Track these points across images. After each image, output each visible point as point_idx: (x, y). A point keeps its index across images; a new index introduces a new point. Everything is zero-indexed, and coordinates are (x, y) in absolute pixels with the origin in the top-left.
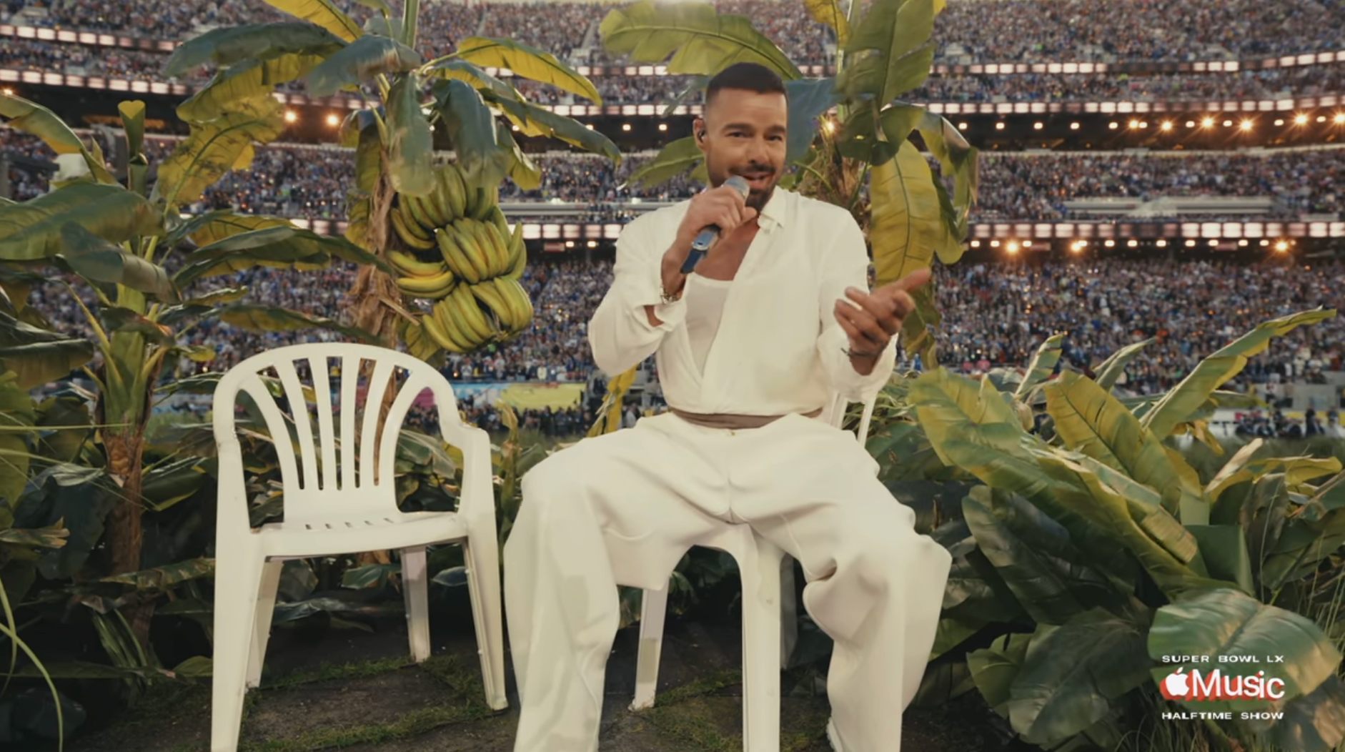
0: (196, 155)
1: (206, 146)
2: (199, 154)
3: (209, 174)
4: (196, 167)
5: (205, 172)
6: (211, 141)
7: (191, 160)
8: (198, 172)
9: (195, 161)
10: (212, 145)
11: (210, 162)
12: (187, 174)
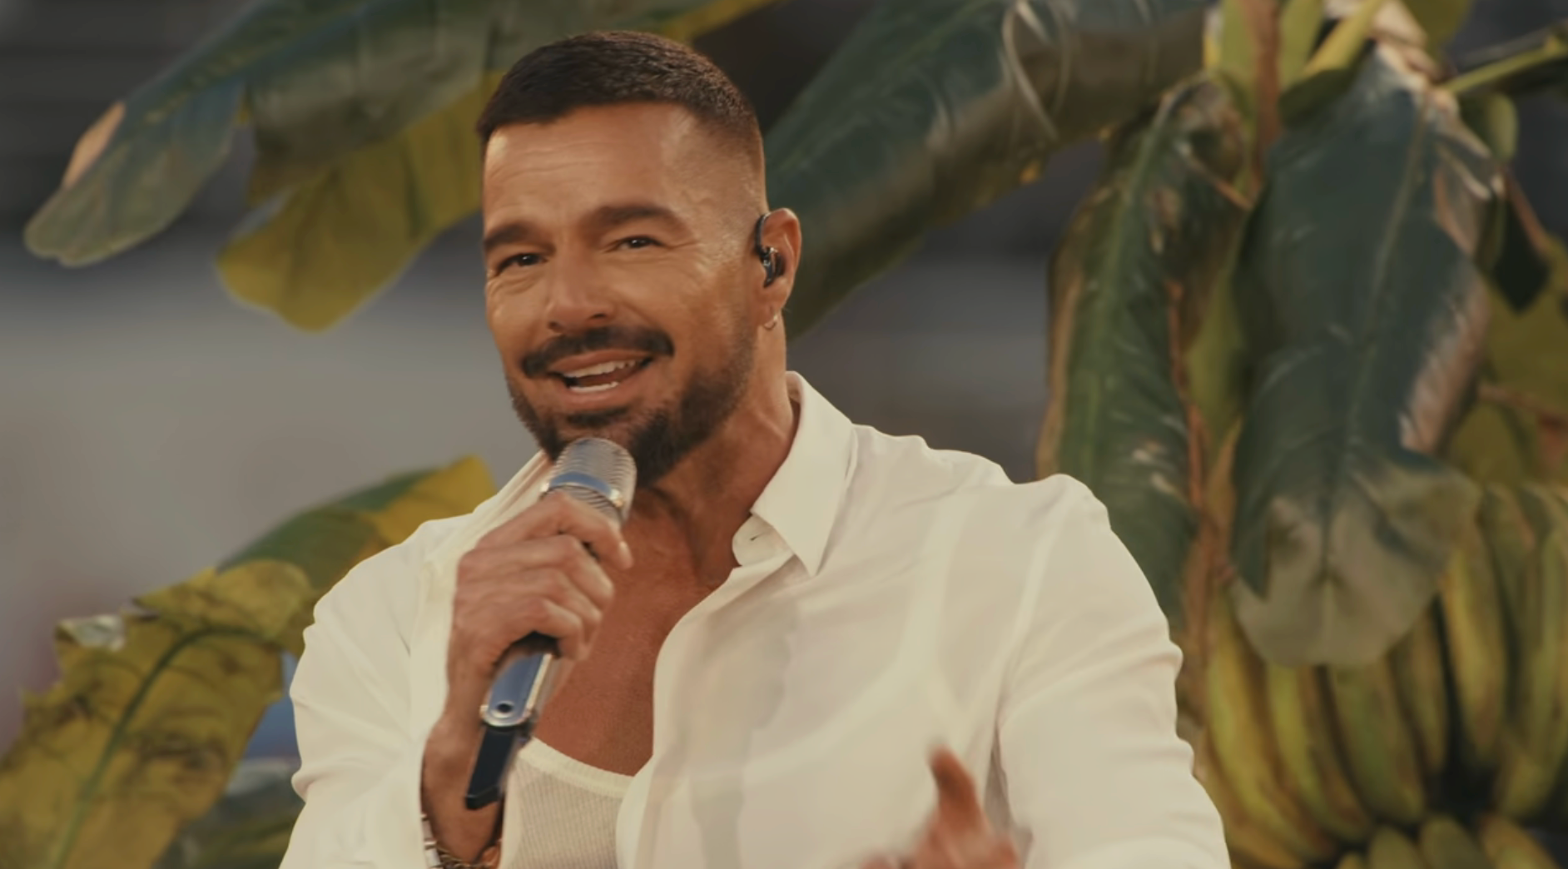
0: (115, 715)
1: (147, 683)
2: (131, 708)
3: (178, 780)
4: (123, 761)
5: (162, 772)
6: (163, 663)
7: (100, 736)
8: (130, 780)
9: (119, 739)
10: (167, 679)
11: (173, 736)
12: (88, 793)
